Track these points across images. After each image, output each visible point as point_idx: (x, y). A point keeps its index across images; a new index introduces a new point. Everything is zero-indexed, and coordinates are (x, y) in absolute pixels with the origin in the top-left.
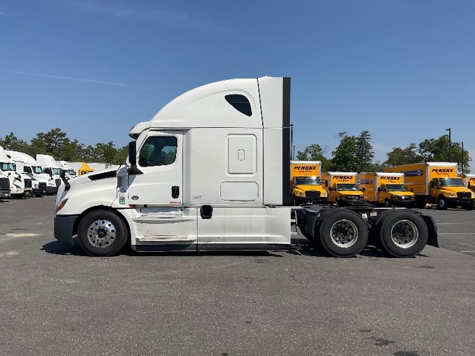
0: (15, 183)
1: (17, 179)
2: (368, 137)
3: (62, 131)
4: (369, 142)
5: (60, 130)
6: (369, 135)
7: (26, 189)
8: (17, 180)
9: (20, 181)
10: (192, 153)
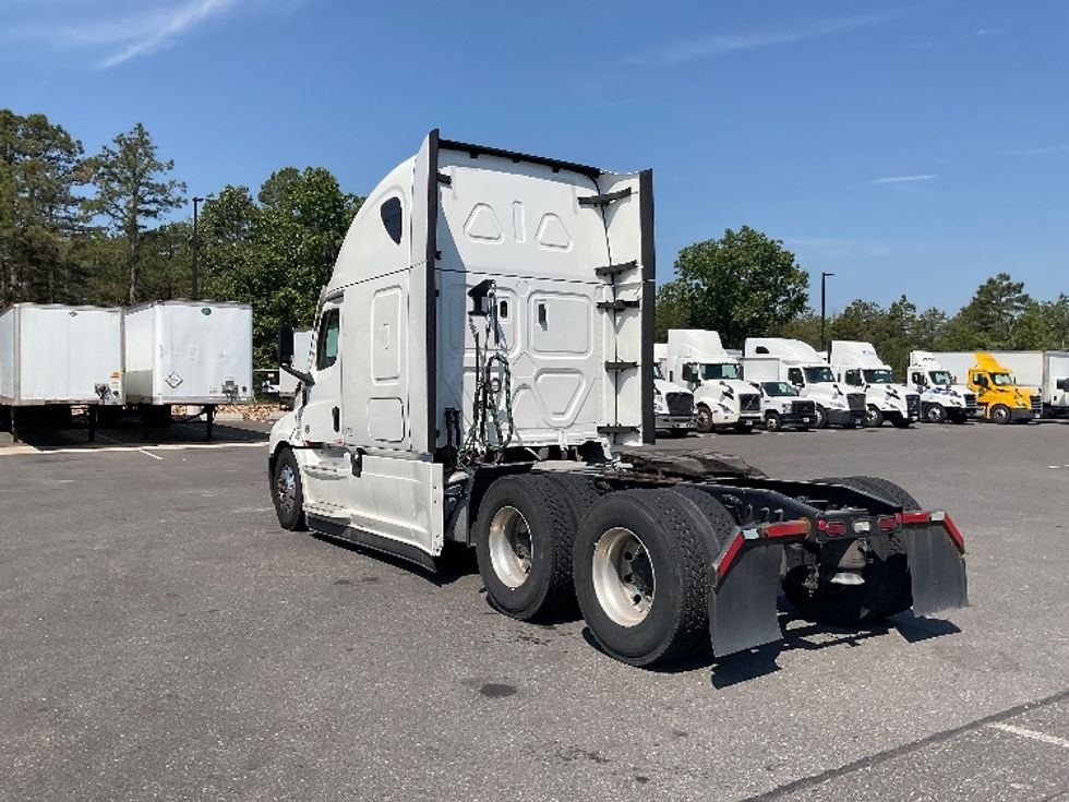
0: (723, 403)
1: (726, 394)
3: (1014, 281)
5: (1008, 278)
7: (743, 415)
8: (727, 398)
9: (732, 398)
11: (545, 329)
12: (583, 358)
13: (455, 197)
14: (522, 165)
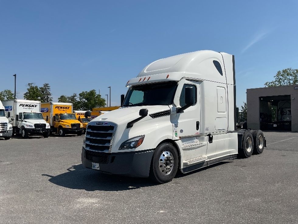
2: (49, 88)
4: (49, 91)
6: (49, 87)
10: (205, 98)
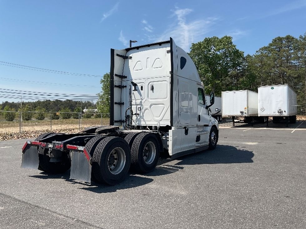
11: (153, 92)
12: (165, 100)
13: (132, 61)
14: (151, 47)
